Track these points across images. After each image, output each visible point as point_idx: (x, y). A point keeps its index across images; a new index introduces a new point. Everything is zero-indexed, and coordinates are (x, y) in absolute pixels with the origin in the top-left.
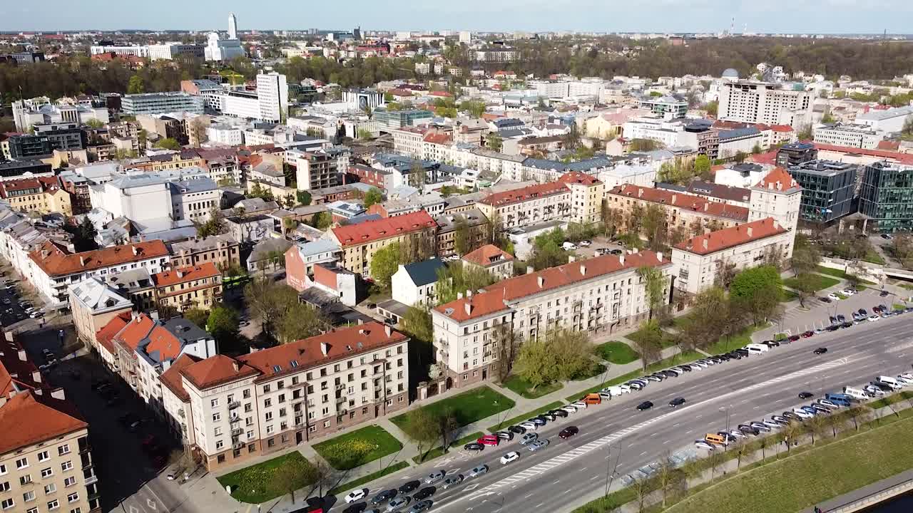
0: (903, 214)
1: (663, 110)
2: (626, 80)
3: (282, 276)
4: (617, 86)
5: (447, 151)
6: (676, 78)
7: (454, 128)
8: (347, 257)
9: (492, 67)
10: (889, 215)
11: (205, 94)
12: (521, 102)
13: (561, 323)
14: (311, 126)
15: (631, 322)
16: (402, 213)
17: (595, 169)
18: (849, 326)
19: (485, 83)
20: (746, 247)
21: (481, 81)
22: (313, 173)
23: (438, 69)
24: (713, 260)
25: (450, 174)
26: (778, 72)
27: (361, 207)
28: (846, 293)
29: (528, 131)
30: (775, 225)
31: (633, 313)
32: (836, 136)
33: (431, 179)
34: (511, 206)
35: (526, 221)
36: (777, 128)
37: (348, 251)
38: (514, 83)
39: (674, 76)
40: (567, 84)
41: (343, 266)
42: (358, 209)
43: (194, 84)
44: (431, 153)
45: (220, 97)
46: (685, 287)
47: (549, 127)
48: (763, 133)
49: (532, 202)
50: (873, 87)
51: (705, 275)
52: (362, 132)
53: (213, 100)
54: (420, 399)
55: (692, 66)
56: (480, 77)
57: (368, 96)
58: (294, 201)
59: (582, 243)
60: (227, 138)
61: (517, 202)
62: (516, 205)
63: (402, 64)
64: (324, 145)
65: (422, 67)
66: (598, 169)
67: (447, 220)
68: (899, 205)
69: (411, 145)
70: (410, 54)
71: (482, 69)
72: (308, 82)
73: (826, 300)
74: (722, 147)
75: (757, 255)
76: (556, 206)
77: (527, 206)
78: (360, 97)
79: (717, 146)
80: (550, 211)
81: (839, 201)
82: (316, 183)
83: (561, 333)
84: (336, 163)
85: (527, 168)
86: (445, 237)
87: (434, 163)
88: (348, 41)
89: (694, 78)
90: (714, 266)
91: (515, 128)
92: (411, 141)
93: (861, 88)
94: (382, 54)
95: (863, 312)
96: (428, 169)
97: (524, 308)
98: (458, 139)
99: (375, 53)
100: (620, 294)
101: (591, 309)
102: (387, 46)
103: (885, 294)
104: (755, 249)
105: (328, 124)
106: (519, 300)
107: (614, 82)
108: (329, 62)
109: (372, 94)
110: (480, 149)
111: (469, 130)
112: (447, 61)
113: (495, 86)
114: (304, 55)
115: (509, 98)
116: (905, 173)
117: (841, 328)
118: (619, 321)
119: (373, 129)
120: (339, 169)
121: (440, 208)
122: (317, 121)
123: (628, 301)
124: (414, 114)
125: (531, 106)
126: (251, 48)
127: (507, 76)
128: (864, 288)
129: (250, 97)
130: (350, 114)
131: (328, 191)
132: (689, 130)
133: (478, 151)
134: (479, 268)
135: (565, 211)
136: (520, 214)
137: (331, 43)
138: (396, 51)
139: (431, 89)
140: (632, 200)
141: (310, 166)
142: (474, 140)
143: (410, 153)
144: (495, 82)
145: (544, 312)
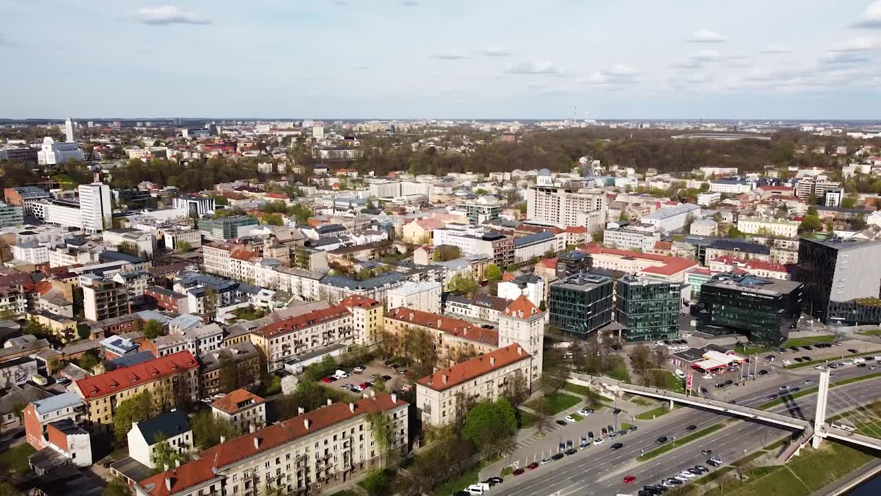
0: (652, 323)
1: (478, 212)
2: (459, 176)
3: (22, 433)
4: (449, 183)
5: (252, 267)
6: (506, 173)
7: (265, 241)
8: (93, 409)
9: (334, 165)
10: (640, 325)
11: (29, 203)
12: (350, 204)
13: (284, 481)
14: (126, 239)
15: (366, 467)
17: (389, 284)
18: (574, 453)
19: (326, 181)
20: (490, 376)
21: (322, 180)
22: (99, 302)
23: (281, 168)
24: (453, 394)
25: (248, 294)
26: (596, 165)
27: (134, 343)
28: (582, 414)
29: (345, 238)
30: (519, 351)
31: (367, 457)
32: (622, 237)
33: (229, 301)
34: (286, 336)
35: (304, 348)
36: (571, 230)
37: (93, 403)
38: (354, 181)
39: (504, 170)
40: (399, 185)
41: (88, 419)
42: (130, 345)
43: (17, 192)
44: (237, 269)
45: (43, 205)
46: (430, 421)
47: (366, 234)
48: (558, 236)
49: (309, 329)
50: (673, 180)
51: (446, 409)
52: (181, 244)
53: (36, 209)
55: (520, 161)
56: (323, 176)
57: (196, 202)
58: (74, 334)
59: (356, 370)
60: (32, 256)
61: (291, 331)
62: (292, 335)
63: (245, 164)
64: (123, 267)
65: (264, 167)
66: (391, 284)
67: (213, 357)
68: (647, 316)
69: (219, 261)
70: (255, 154)
71: (325, 167)
72: (144, 186)
73: (562, 423)
74: (518, 253)
75: (502, 382)
76: (337, 331)
77: (304, 334)
78: (190, 203)
79: (513, 252)
80: (330, 336)
81: (599, 311)
82: (103, 311)
83: (285, 491)
84: (133, 286)
85: (324, 285)
86: (209, 376)
87: (232, 283)
88: (203, 136)
89: (522, 172)
90: (454, 399)
91: (335, 234)
92: (219, 257)
93: (661, 181)
94: (228, 153)
95: (591, 435)
96: (226, 290)
97: (237, 473)
98: (266, 253)
99: (221, 152)
100: (351, 441)
101: (318, 461)
102: (235, 145)
103: (617, 411)
104: (498, 377)
105: (142, 238)
106: (230, 466)
107: (446, 180)
108: (170, 164)
109: (201, 199)
110: (283, 265)
111: (281, 243)
112: (291, 161)
113: (336, 185)
114: (145, 157)
115: (339, 200)
116: (649, 286)
117: (565, 456)
118: (353, 468)
119: (194, 239)
120: (136, 292)
121: (219, 338)
122: (131, 235)
123: (361, 446)
124: (238, 222)
125: (359, 209)
126: (95, 148)
127: (349, 174)
128: (601, 405)
129: (73, 206)
130: (173, 224)
131: (110, 322)
132: (484, 238)
133: (280, 268)
134: (227, 416)
135: (347, 334)
136: (296, 342)
137: (184, 139)
138: (242, 150)
139: (269, 191)
140: (405, 323)
141: (96, 295)
142: (281, 254)
143: (218, 269)
144: (336, 180)
145: (262, 473)
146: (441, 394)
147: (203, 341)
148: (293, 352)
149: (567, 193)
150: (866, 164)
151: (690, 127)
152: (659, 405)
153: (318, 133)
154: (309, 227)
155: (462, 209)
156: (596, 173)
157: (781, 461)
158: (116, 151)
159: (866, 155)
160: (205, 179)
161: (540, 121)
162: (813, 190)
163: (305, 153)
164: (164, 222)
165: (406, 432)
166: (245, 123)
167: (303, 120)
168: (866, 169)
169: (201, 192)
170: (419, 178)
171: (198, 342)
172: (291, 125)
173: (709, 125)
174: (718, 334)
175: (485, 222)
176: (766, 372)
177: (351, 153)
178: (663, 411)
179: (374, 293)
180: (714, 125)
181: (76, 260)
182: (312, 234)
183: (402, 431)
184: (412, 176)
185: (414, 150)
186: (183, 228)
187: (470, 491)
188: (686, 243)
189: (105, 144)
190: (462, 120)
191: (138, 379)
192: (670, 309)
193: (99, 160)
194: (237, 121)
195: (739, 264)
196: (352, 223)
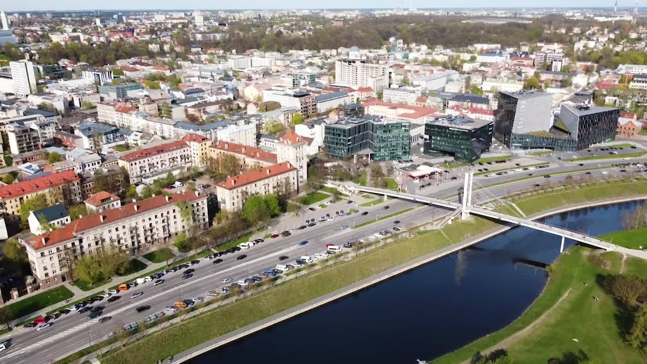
0: (391, 149)
1: (301, 78)
2: (297, 53)
4: (288, 58)
5: (130, 118)
6: (334, 50)
7: (141, 100)
8: (8, 205)
9: (206, 45)
10: (382, 150)
12: (212, 74)
13: (122, 241)
14: (45, 101)
15: (180, 235)
16: (67, 169)
17: (221, 127)
18: (313, 225)
19: (199, 57)
20: (266, 181)
21: (196, 56)
22: (19, 142)
23: (166, 48)
24: (239, 192)
25: (125, 136)
26: (400, 43)
27: (39, 167)
28: (327, 204)
29: (202, 98)
32: (397, 94)
33: (112, 140)
34: (142, 161)
35: (156, 169)
36: (361, 90)
37: (8, 202)
38: (219, 57)
39: (331, 48)
40: (250, 59)
41: (5, 212)
42: (38, 168)
44: (120, 120)
46: (224, 208)
47: (217, 94)
48: (350, 94)
49: (158, 156)
50: (451, 53)
51: (235, 201)
52: (85, 103)
54: (13, 299)
55: (345, 41)
56: (198, 53)
57: (100, 74)
58: (2, 164)
59: (189, 181)
61: (145, 157)
62: (146, 160)
63: (139, 45)
64: (38, 118)
65: (154, 47)
68: (387, 144)
69: (108, 114)
70: (147, 37)
71: (199, 47)
72: (63, 62)
73: (312, 209)
74: (319, 106)
75: (275, 185)
76: (179, 157)
77: (155, 159)
78: (94, 74)
79: (315, 105)
80: (174, 161)
81: (357, 142)
82: (23, 148)
83: (124, 248)
84: (45, 132)
85: (176, 129)
86: (88, 186)
87: (114, 128)
88: (112, 24)
89: (345, 49)
90: (240, 195)
91: (195, 95)
92: (108, 111)
93: (441, 54)
94: (127, 37)
95: (328, 215)
96: (109, 133)
97: (90, 236)
98: (141, 108)
99: (122, 36)
100: (168, 219)
101: (145, 230)
102: (132, 31)
103: (350, 202)
104: (272, 181)
105: (56, 99)
106: (84, 231)
107: (287, 55)
108: (83, 45)
109: (103, 72)
110: (151, 116)
111: (153, 101)
112: (174, 42)
113: (206, 60)
114: (64, 41)
115: (205, 71)
116: (388, 125)
117: (307, 227)
118: (170, 236)
119: (94, 100)
120: (48, 135)
121: (98, 163)
122: (48, 97)
123: (175, 222)
124: (127, 88)
125: (217, 77)
126: (27, 34)
127: (217, 52)
128: (341, 199)
129: (8, 78)
130: (80, 90)
131: (27, 154)
132: (295, 96)
133: (148, 118)
134: (94, 208)
135: (187, 160)
136: (149, 165)
137: (97, 27)
138: (138, 34)
139: (155, 65)
140: (222, 151)
141: (17, 137)
142: (152, 109)
143: (106, 119)
144: (206, 56)
145: (107, 236)
146: (231, 191)
147: (87, 165)
148: (148, 171)
149: (363, 64)
150: (593, 40)
151: (485, 13)
152: (377, 197)
153: (199, 21)
154: (178, 89)
155: (290, 76)
156: (399, 49)
157: (439, 227)
158: (42, 36)
159: (594, 34)
160: (108, 56)
161: (374, 10)
162: (545, 60)
163: (185, 37)
164: (74, 88)
165: (206, 214)
166: (150, 13)
167: (193, 11)
168: (591, 44)
169: (105, 66)
170: (267, 54)
171: (84, 166)
172: (182, 14)
173: (499, 12)
174: (434, 156)
175: (305, 85)
176: (456, 178)
177: (218, 36)
178: (380, 201)
179: (211, 134)
180: (503, 12)
181: (7, 115)
182: (179, 95)
183: (204, 213)
184: (263, 53)
185: (267, 33)
186: (87, 92)
187: (241, 247)
188: (437, 98)
189: (36, 31)
190: (316, 10)
191: (37, 187)
192: (403, 140)
193: (30, 43)
194: (143, 12)
195: (464, 111)
196: (209, 87)
